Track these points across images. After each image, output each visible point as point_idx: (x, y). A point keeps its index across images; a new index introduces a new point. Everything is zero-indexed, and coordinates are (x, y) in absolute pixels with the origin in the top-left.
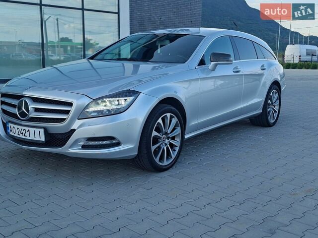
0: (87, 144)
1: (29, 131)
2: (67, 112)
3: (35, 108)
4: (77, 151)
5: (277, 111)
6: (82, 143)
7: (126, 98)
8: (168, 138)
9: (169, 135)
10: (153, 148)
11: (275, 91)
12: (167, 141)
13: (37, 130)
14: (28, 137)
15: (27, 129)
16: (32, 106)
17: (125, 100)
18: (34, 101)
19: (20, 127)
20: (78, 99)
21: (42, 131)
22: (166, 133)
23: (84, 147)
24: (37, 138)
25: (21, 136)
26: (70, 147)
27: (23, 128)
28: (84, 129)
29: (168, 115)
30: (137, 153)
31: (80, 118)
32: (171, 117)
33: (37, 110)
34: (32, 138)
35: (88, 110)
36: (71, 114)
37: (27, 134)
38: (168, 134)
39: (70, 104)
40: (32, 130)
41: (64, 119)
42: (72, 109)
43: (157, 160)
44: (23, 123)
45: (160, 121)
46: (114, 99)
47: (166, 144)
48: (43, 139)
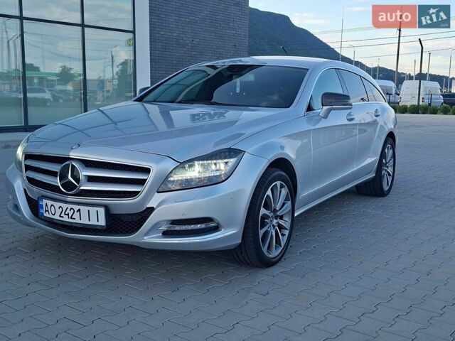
0: (172, 229)
1: (79, 210)
2: (142, 182)
3: (89, 176)
4: (156, 239)
5: (391, 174)
6: (164, 228)
7: (226, 160)
8: (276, 217)
9: (278, 213)
10: (261, 232)
11: (390, 146)
12: (275, 221)
13: (93, 210)
14: (77, 221)
15: (76, 207)
16: (84, 173)
17: (226, 163)
18: (87, 166)
19: (64, 206)
20: (158, 162)
21: (102, 211)
22: (275, 211)
23: (166, 234)
24: (93, 222)
25: (66, 219)
26: (146, 234)
27: (70, 206)
28: (166, 207)
29: (278, 183)
30: (240, 241)
31: (161, 190)
32: (282, 186)
33: (91, 179)
34: (85, 221)
35: (172, 179)
36: (148, 184)
37: (76, 215)
38: (277, 211)
39: (147, 171)
40: (84, 209)
41: (137, 193)
42: (150, 178)
43: (265, 249)
44: (70, 199)
45: (269, 192)
46: (210, 162)
47: (274, 226)
48: (102, 222)
